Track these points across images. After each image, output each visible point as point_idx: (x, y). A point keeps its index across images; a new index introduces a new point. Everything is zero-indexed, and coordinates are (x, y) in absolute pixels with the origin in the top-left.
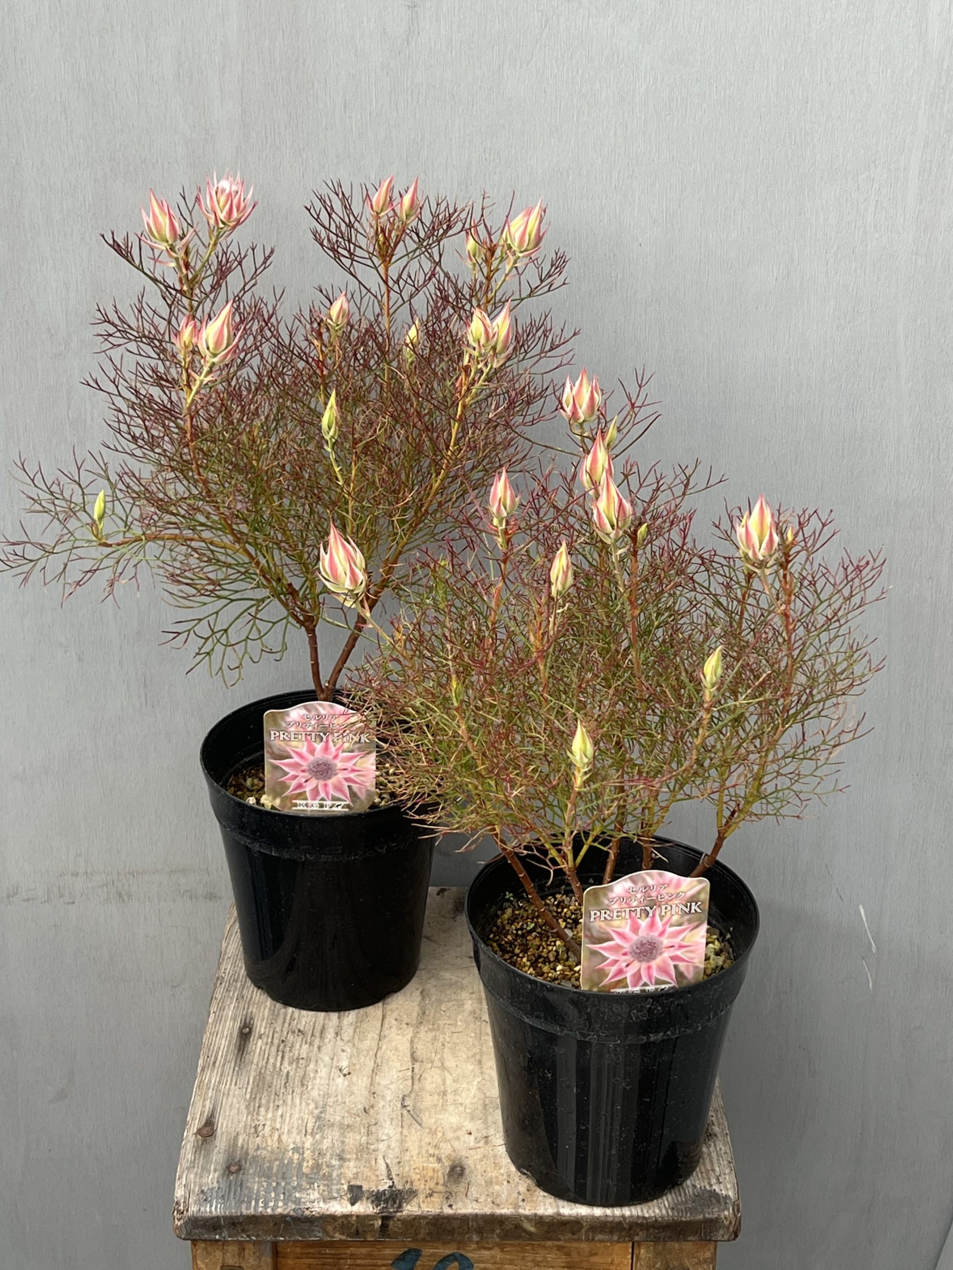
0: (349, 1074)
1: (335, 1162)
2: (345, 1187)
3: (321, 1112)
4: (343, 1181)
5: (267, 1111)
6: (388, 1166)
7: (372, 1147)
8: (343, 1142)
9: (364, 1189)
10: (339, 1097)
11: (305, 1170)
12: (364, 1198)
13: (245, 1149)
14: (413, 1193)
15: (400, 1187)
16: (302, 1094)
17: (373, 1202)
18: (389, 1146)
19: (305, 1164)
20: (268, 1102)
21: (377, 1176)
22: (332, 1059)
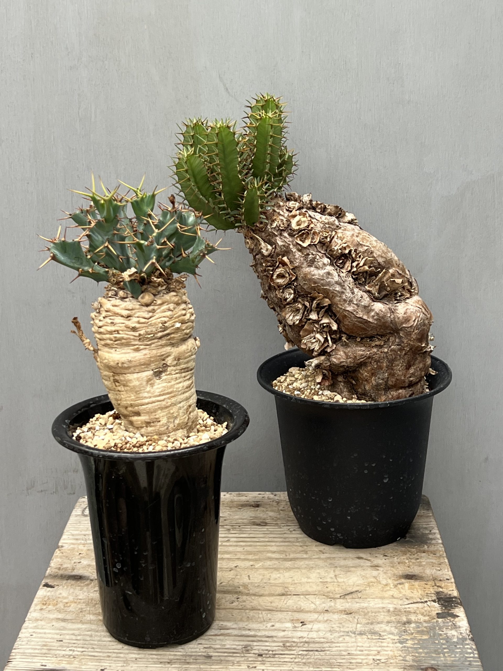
0: (301, 623)
1: (413, 625)
2: (440, 620)
3: (354, 633)
4: (435, 621)
5: (356, 659)
6: (412, 603)
7: (392, 609)
8: (388, 622)
9: (440, 612)
10: (333, 626)
11: (425, 637)
12: (450, 612)
13: (406, 667)
14: (438, 593)
15: (434, 598)
16: (332, 642)
17: (453, 608)
18: (389, 603)
19: (420, 638)
20: (344, 659)
21: (424, 607)
22: (284, 631)
